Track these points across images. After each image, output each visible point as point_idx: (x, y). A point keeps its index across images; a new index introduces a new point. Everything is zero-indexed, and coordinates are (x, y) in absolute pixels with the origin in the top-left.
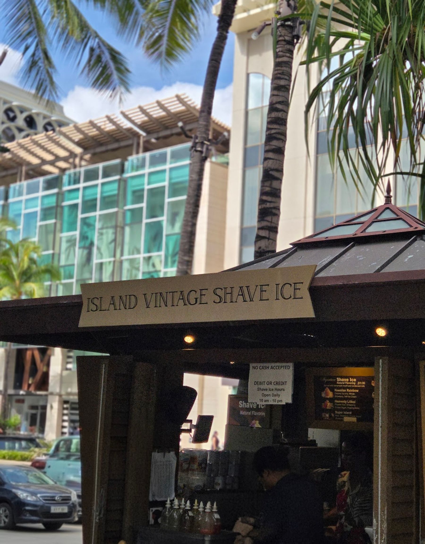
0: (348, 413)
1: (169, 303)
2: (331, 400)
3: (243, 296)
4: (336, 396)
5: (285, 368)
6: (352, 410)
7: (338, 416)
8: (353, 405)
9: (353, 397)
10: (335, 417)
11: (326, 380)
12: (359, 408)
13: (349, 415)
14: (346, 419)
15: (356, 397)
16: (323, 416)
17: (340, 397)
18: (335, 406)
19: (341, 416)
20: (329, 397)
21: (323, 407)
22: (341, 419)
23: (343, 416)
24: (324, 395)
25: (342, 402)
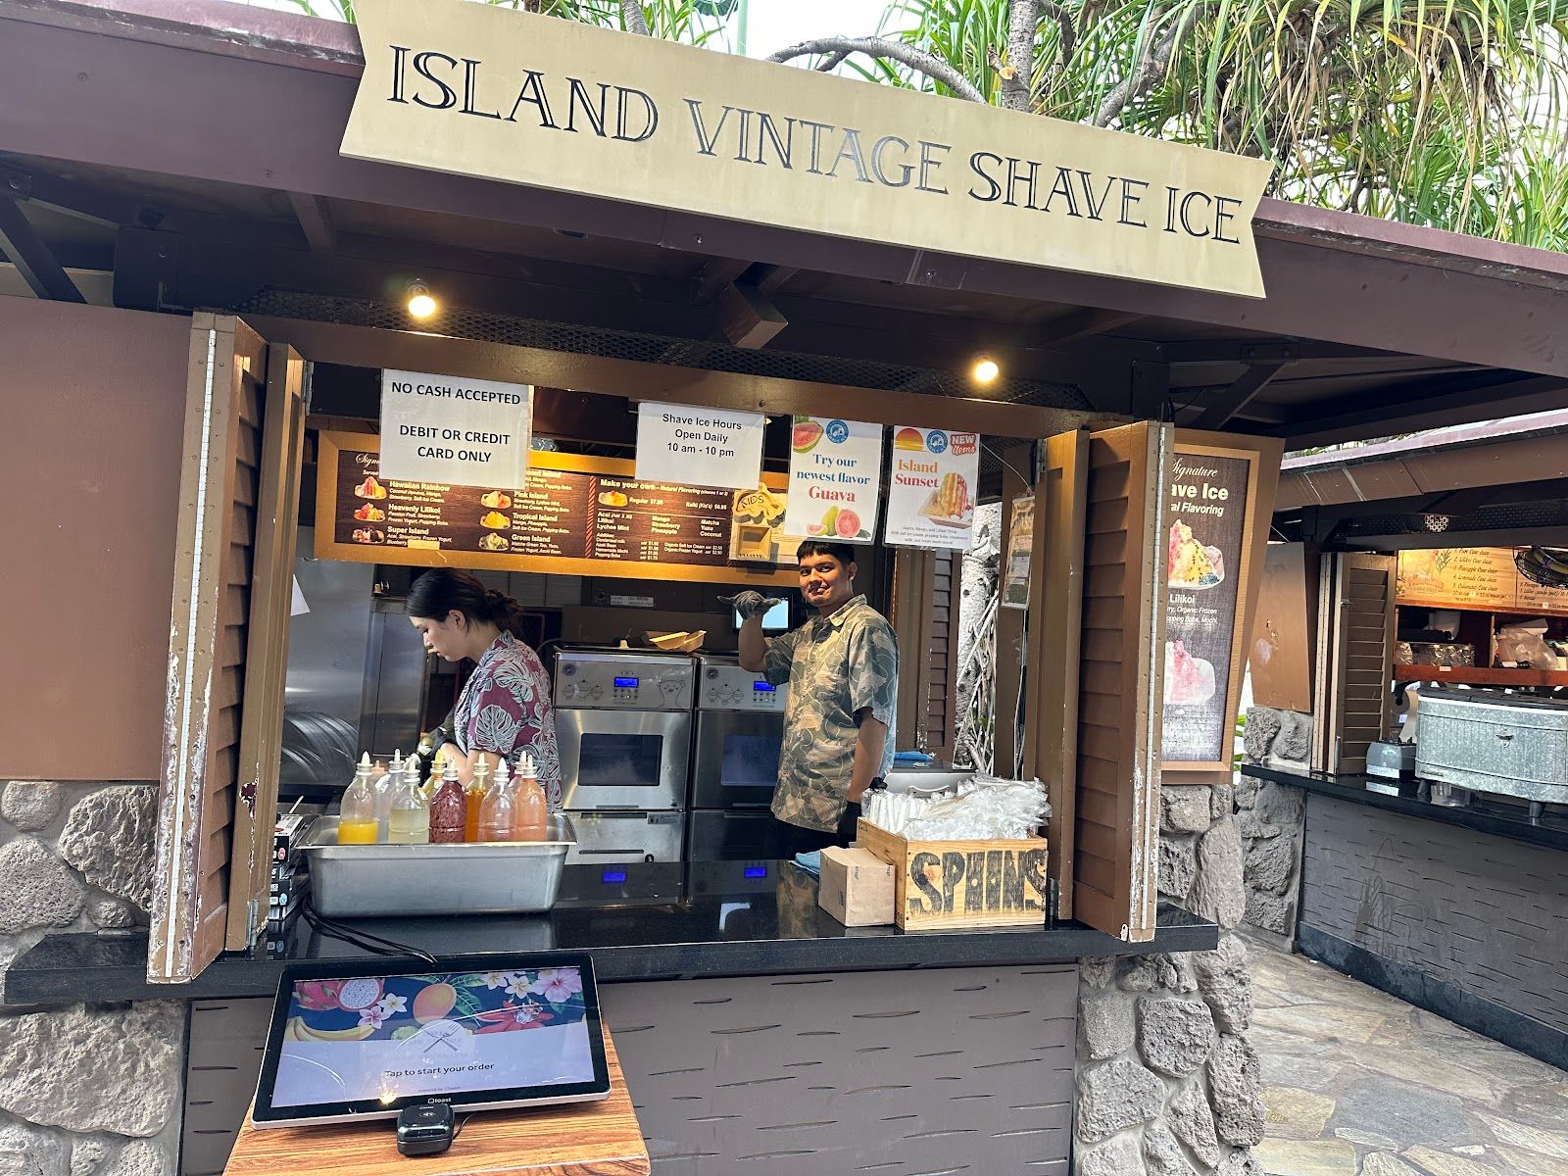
0: (419, 532)
1: (801, 158)
2: (379, 504)
3: (1069, 198)
4: (392, 497)
5: (503, 400)
6: (430, 527)
7: (395, 536)
8: (433, 517)
9: (436, 500)
10: (386, 539)
11: (369, 461)
12: (446, 524)
13: (422, 535)
14: (414, 543)
15: (442, 501)
16: (354, 536)
17: (402, 498)
18: (387, 516)
19: (401, 537)
20: (373, 497)
21: (356, 516)
22: (400, 543)
23: (406, 537)
24: (359, 491)
25: (407, 508)
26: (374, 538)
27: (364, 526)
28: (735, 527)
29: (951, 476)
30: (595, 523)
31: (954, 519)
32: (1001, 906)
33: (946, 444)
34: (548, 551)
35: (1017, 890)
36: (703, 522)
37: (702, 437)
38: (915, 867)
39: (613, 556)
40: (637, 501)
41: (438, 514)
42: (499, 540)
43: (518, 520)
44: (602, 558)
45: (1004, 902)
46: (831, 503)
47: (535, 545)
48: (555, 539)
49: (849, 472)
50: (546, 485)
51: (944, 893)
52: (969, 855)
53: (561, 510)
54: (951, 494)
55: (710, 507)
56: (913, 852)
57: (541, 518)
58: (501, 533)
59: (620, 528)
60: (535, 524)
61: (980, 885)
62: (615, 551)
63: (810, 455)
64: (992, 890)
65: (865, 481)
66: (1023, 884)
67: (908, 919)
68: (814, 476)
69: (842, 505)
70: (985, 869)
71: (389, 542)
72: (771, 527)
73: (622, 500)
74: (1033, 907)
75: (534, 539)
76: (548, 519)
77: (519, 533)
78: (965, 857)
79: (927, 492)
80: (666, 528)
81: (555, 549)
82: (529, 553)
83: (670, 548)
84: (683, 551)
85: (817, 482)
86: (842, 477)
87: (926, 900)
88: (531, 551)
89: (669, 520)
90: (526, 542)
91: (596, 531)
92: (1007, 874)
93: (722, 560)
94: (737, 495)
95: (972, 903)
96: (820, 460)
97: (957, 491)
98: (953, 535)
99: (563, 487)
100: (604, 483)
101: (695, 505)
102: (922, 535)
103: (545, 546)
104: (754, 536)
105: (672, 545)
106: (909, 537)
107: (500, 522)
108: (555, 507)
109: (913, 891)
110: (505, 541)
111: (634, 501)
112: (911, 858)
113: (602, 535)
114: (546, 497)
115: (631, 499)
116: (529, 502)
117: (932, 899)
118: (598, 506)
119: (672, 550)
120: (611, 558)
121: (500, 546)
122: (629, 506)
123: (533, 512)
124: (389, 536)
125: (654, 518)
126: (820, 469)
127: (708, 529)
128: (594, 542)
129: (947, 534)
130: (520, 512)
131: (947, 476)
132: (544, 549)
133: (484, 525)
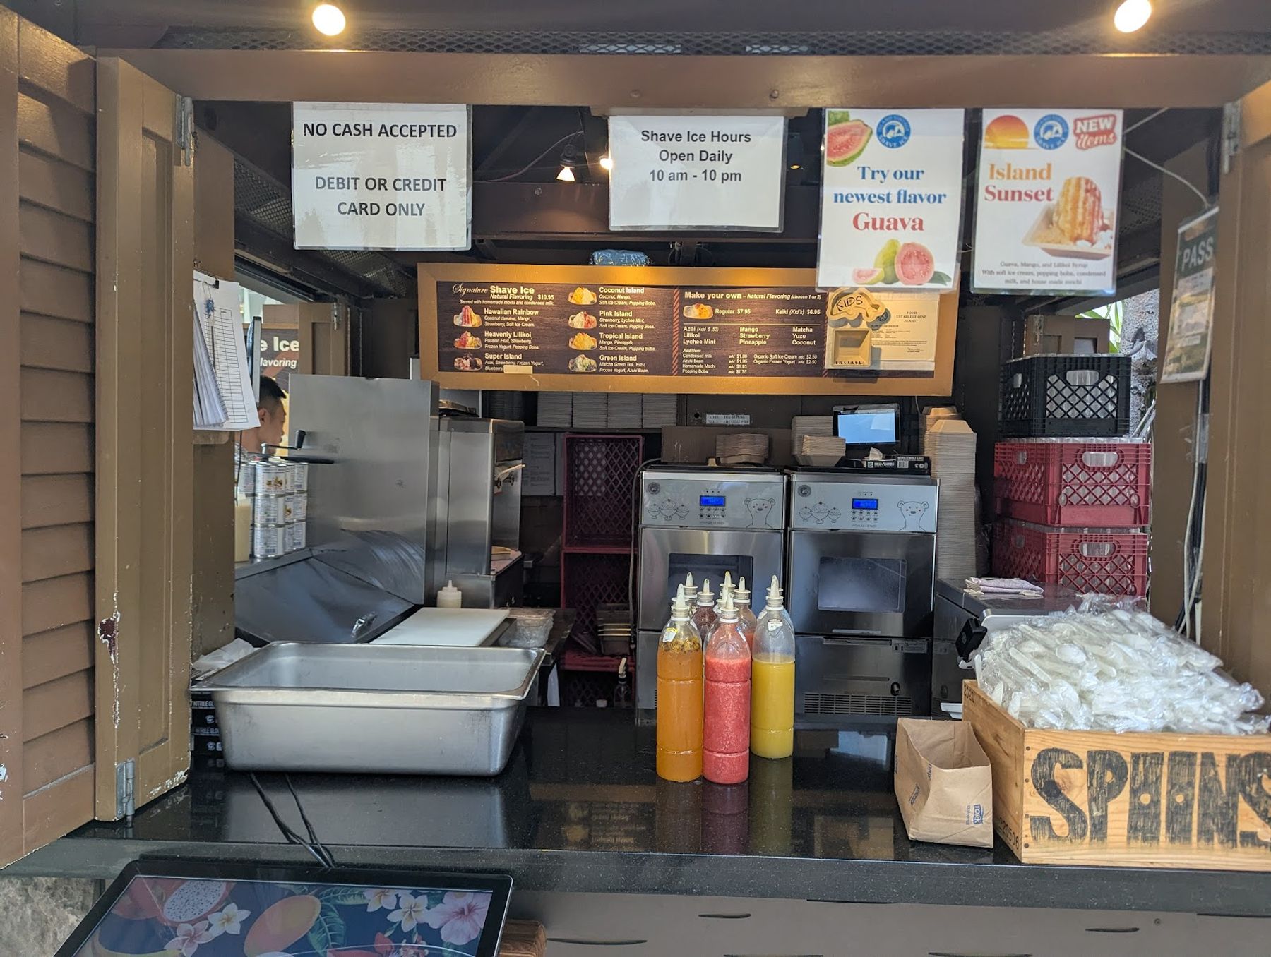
0: (513, 357)
2: (476, 332)
4: (487, 324)
5: (435, 133)
6: (522, 351)
7: (492, 363)
8: (525, 341)
9: (526, 325)
10: (484, 365)
11: (464, 291)
12: (537, 348)
13: (515, 361)
14: (509, 369)
15: (533, 325)
16: (456, 364)
17: (496, 324)
18: (484, 343)
19: (498, 363)
20: (470, 325)
21: (457, 345)
22: (497, 369)
23: (502, 363)
24: (458, 320)
25: (501, 335)
26: (473, 365)
27: (463, 353)
28: (830, 331)
29: (1074, 182)
30: (681, 338)
31: (1083, 246)
32: (1194, 839)
33: (1065, 135)
34: (635, 371)
35: (1224, 815)
36: (795, 330)
37: (697, 157)
38: (1039, 770)
39: (700, 371)
40: (724, 312)
41: (529, 338)
42: (587, 361)
43: (605, 340)
44: (689, 375)
45: (1199, 833)
46: (886, 236)
47: (621, 365)
48: (642, 357)
49: (912, 187)
50: (631, 302)
51: (1091, 811)
52: (1136, 758)
53: (646, 327)
54: (1075, 208)
55: (802, 312)
56: (1034, 745)
57: (627, 337)
58: (588, 354)
59: (707, 342)
60: (621, 343)
61: (1155, 803)
62: (702, 366)
63: (852, 169)
64: (1177, 813)
65: (938, 199)
66: (1235, 806)
67: (1027, 846)
68: (860, 197)
69: (905, 237)
70: (1164, 780)
71: (487, 368)
72: (870, 330)
73: (706, 313)
74: (1254, 844)
75: (621, 358)
76: (634, 337)
77: (607, 353)
78: (1128, 759)
79: (1035, 210)
80: (755, 339)
81: (642, 368)
82: (617, 374)
83: (760, 360)
84: (774, 362)
85: (864, 206)
86: (903, 197)
87: (1059, 821)
88: (619, 371)
89: (757, 330)
90: (613, 362)
91: (682, 347)
92: (1205, 788)
93: (817, 370)
94: (832, 296)
95: (1142, 826)
96: (868, 174)
97: (1084, 203)
98: (1081, 270)
99: (647, 303)
100: (688, 295)
101: (784, 312)
102: (1032, 273)
103: (632, 365)
104: (854, 339)
105: (763, 357)
106: (1012, 277)
107: (586, 342)
108: (640, 324)
109: (1033, 804)
110: (593, 362)
111: (720, 312)
112: (1031, 756)
113: (688, 351)
114: (630, 314)
115: (717, 311)
116: (614, 320)
117: (1068, 819)
118: (684, 320)
119: (761, 362)
120: (699, 374)
121: (589, 368)
122: (716, 318)
123: (618, 331)
124: (487, 362)
125: (742, 329)
126: (869, 187)
127: (801, 337)
128: (680, 358)
129: (1070, 269)
130: (607, 331)
131: (1068, 182)
132: (631, 368)
133: (573, 347)
